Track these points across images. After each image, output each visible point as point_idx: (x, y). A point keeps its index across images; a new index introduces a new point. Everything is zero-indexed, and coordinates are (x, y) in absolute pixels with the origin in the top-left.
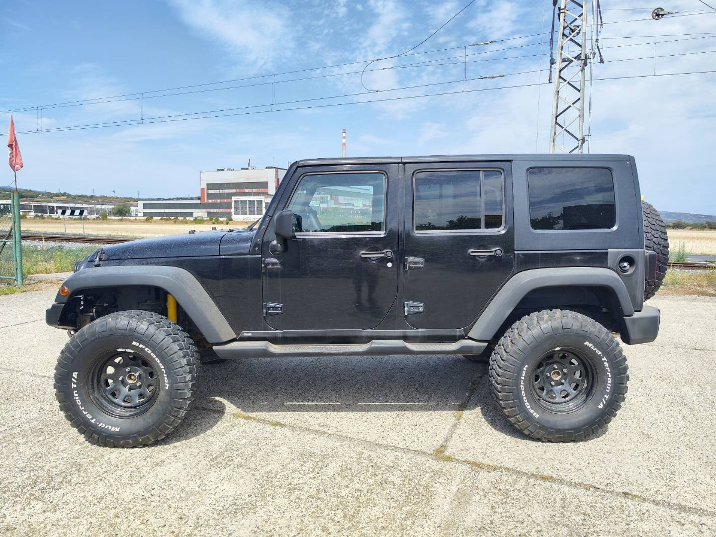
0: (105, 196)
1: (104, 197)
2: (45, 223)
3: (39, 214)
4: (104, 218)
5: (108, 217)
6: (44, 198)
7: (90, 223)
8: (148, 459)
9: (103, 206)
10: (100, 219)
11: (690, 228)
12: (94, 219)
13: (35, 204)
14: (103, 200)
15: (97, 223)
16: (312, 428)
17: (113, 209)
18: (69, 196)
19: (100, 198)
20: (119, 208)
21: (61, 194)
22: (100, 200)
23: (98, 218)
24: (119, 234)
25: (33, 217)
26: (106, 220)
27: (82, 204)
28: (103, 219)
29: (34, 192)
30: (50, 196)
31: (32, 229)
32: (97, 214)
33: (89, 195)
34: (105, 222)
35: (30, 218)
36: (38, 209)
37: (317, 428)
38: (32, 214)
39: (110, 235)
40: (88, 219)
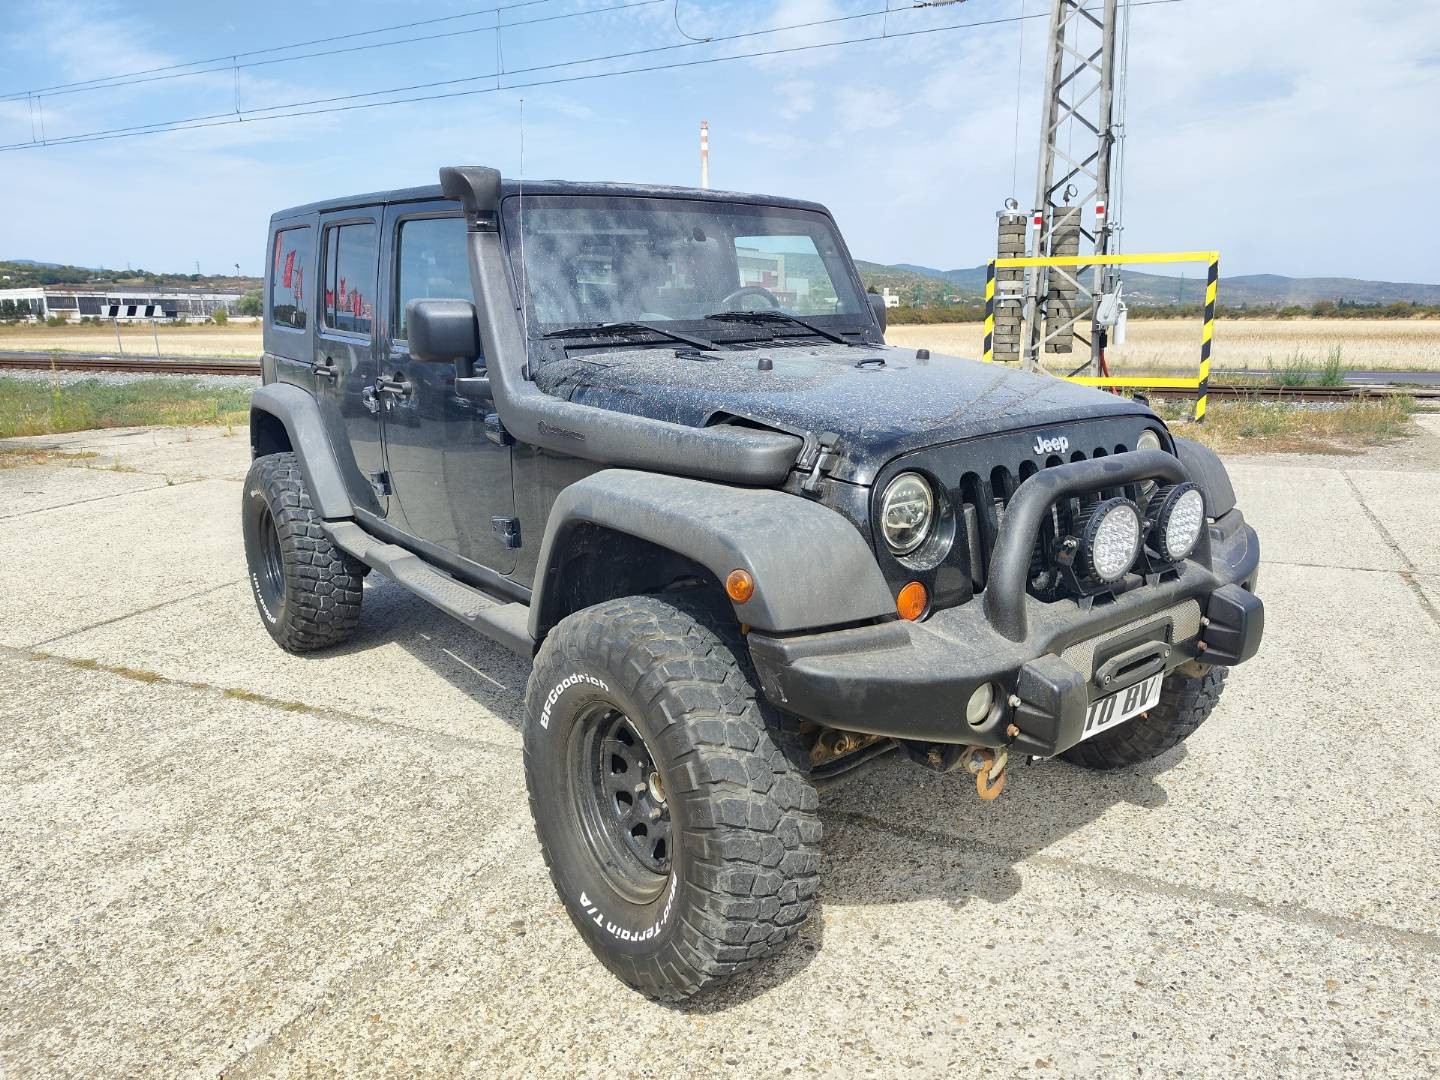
0: (222, 275)
1: (219, 277)
2: (102, 333)
3: (91, 316)
4: (222, 320)
5: (229, 319)
6: (99, 282)
7: (193, 333)
8: (20, 772)
9: (219, 297)
10: (213, 323)
11: (1422, 315)
12: (201, 324)
13: (82, 294)
14: (218, 283)
15: (207, 332)
16: (357, 713)
17: (238, 302)
18: (149, 277)
19: (211, 279)
20: (249, 301)
21: (133, 272)
22: (211, 284)
23: (208, 321)
24: (237, 353)
25: (79, 322)
26: (226, 325)
27: (176, 293)
28: (219, 324)
29: (79, 271)
30: (112, 279)
31: (64, 347)
32: (206, 314)
33: (189, 274)
34: (223, 328)
35: (74, 324)
36: (90, 306)
37: (366, 713)
38: (76, 316)
39: (219, 356)
40: (189, 324)
